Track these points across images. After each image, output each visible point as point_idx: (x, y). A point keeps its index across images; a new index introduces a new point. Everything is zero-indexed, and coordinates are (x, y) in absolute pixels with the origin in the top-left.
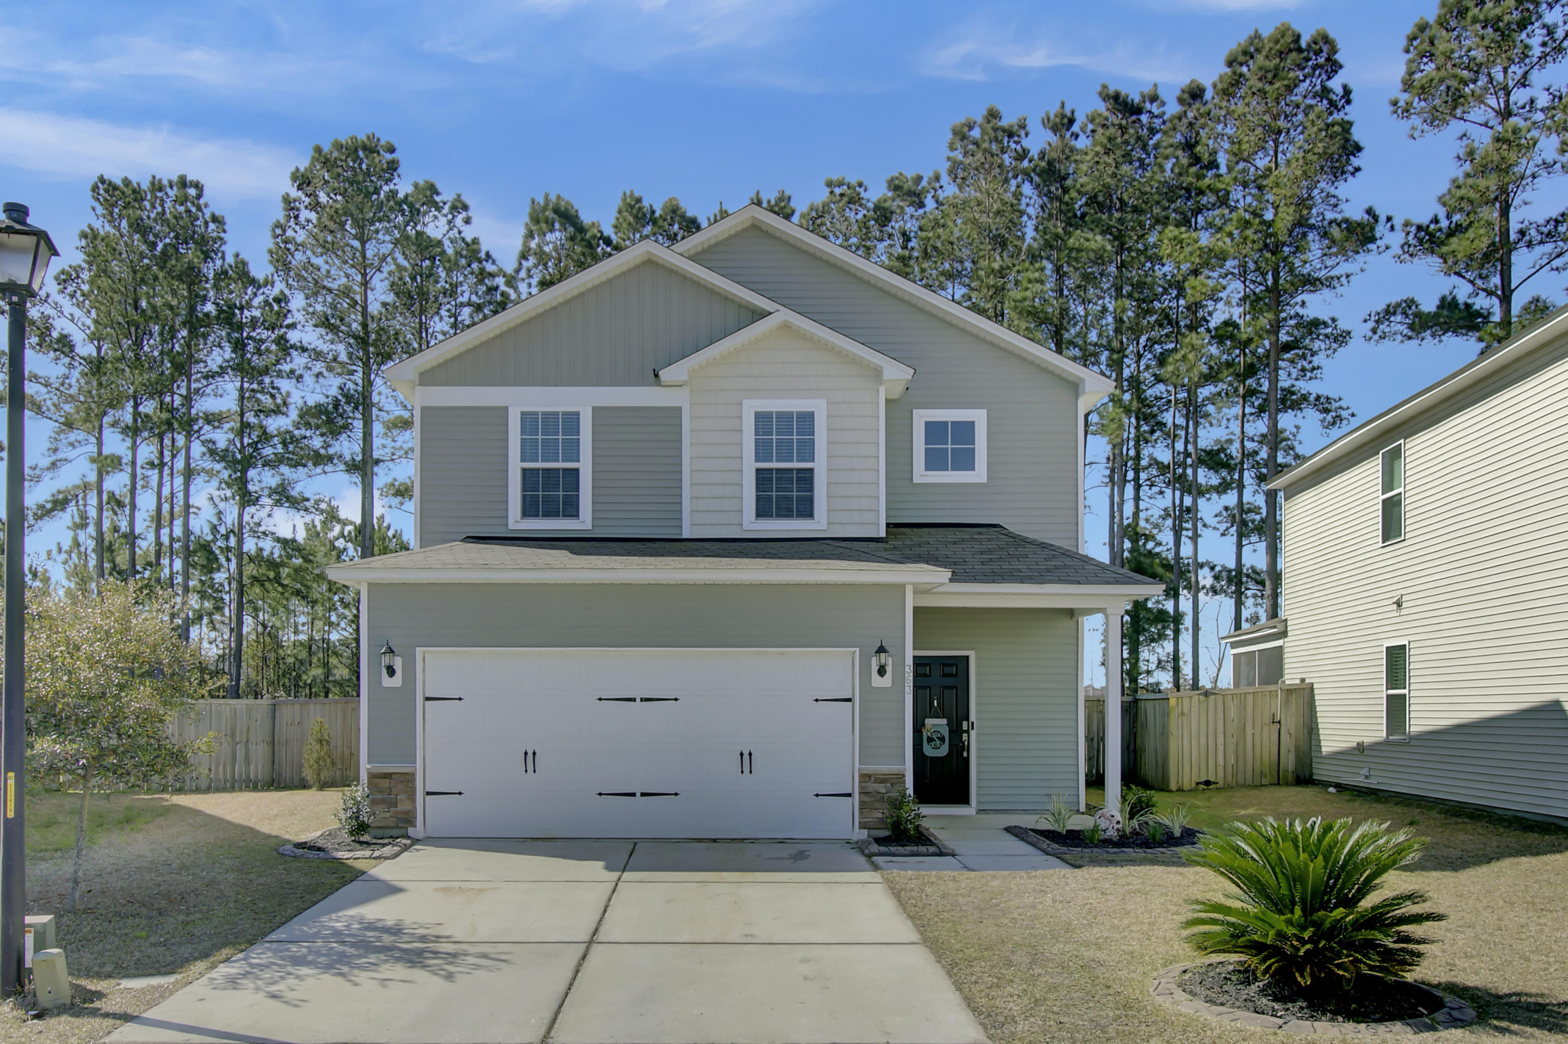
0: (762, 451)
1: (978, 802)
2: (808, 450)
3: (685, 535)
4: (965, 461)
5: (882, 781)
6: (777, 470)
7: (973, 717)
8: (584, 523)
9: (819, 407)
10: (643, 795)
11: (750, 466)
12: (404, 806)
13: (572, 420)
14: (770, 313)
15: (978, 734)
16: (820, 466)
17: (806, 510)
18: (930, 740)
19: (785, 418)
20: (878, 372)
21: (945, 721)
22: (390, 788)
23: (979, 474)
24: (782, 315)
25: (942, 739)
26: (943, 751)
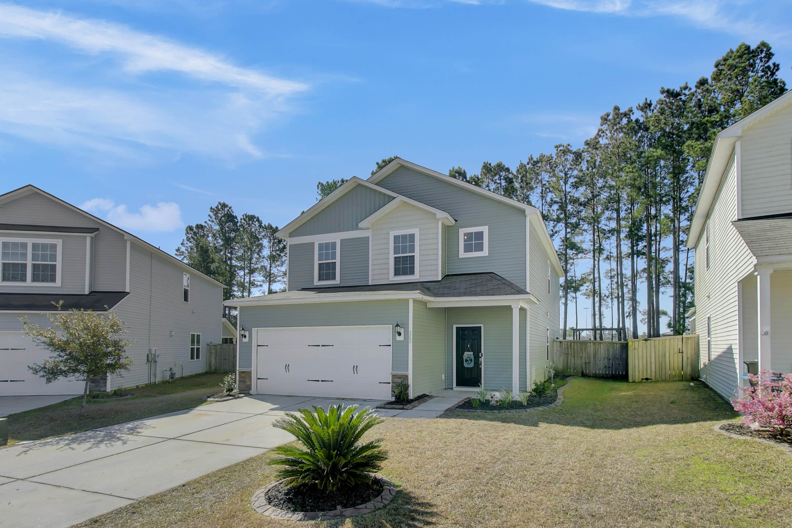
0: (396, 250)
1: (484, 386)
2: (412, 249)
3: (370, 284)
4: (480, 248)
5: (400, 378)
6: (402, 257)
7: (482, 352)
8: (337, 281)
9: (416, 231)
10: (322, 381)
11: (392, 256)
12: (248, 383)
13: (334, 244)
14: (395, 198)
15: (485, 359)
16: (417, 254)
17: (412, 272)
18: (466, 361)
19: (404, 237)
20: (435, 214)
21: (472, 353)
22: (244, 377)
23: (485, 252)
24: (400, 198)
25: (471, 360)
26: (472, 365)
